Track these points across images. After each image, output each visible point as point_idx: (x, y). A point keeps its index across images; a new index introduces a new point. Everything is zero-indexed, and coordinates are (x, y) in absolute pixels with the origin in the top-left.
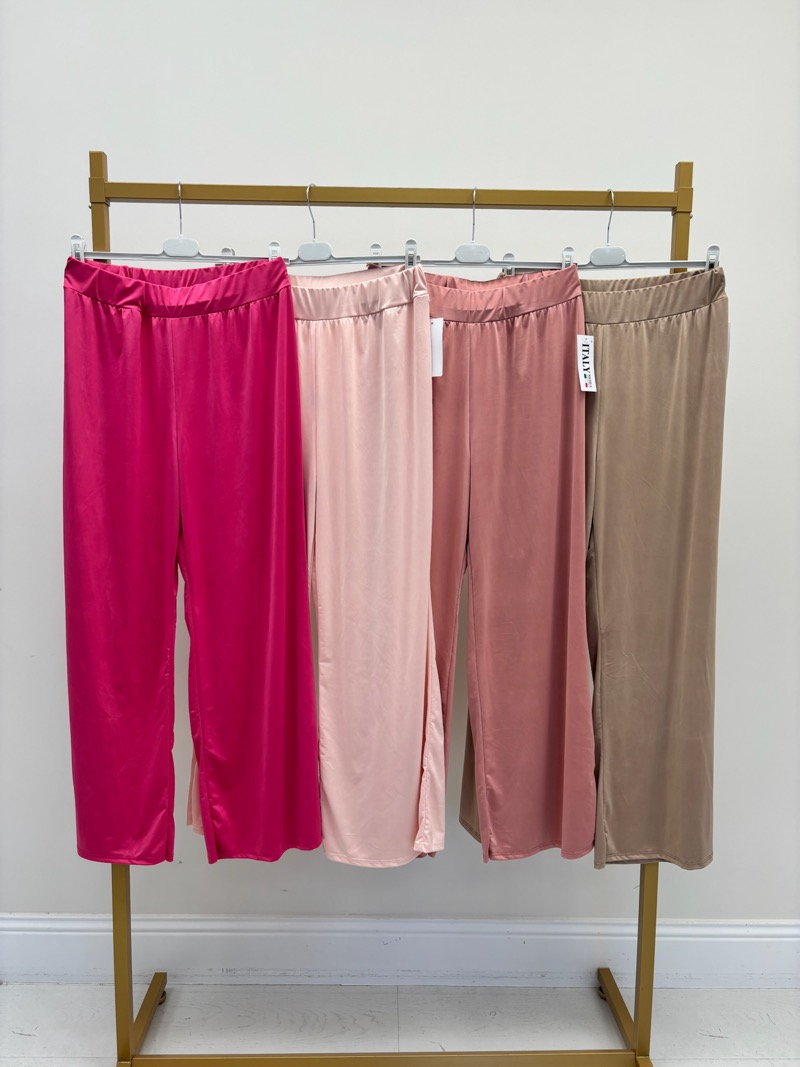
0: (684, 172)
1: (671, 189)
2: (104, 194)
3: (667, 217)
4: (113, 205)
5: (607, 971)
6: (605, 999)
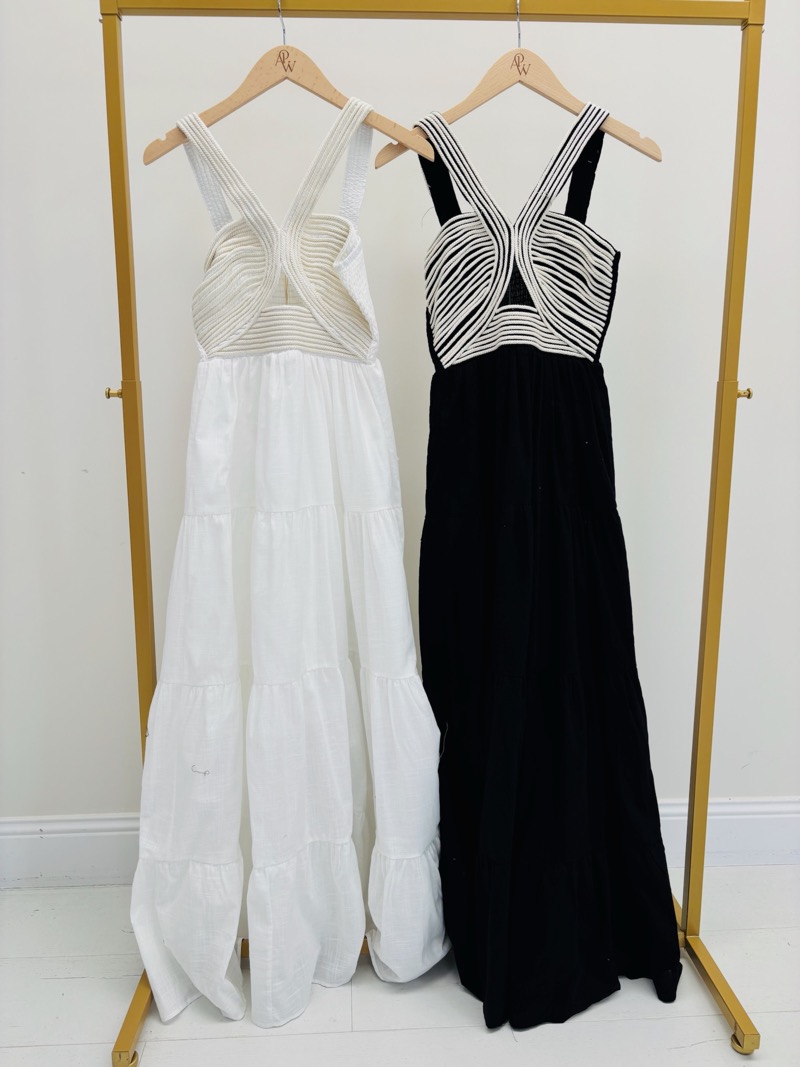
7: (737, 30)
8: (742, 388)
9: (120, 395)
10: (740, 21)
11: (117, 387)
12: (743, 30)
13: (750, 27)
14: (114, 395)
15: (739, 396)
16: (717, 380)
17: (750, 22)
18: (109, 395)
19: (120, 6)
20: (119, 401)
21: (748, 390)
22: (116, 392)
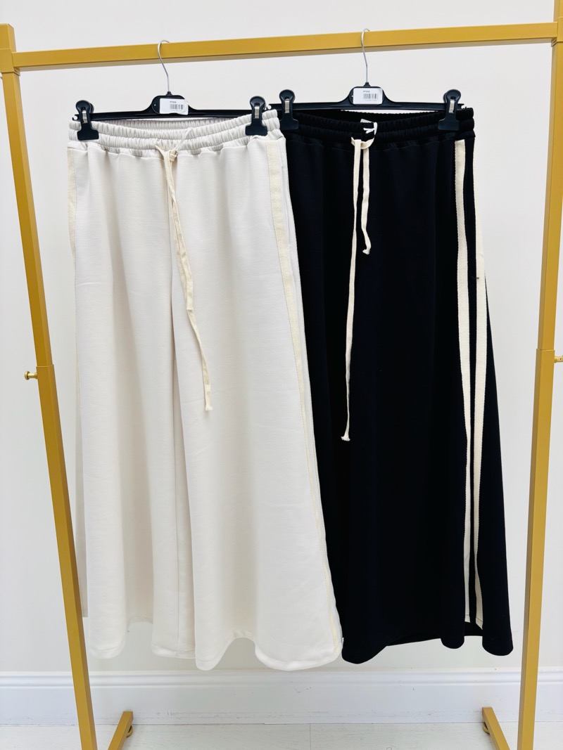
1: (551, 20)
3: (546, 49)
4: (22, 74)
5: (491, 709)
6: (488, 734)
7: (548, 47)
9: (35, 377)
10: (550, 39)
11: (33, 372)
12: (553, 46)
13: (559, 44)
14: (32, 377)
15: (556, 361)
16: (536, 347)
17: (558, 41)
18: (28, 378)
19: (15, 66)
20: (35, 381)
22: (33, 375)
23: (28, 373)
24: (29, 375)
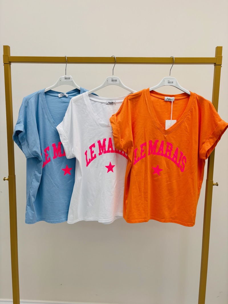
0: (219, 50)
1: (214, 56)
2: (9, 61)
3: (212, 66)
4: (12, 64)
8: (215, 182)
9: (8, 180)
10: (214, 63)
11: (7, 178)
12: (215, 66)
13: (217, 66)
14: (6, 180)
15: (214, 185)
17: (216, 64)
18: (4, 180)
20: (7, 182)
21: (217, 183)
22: (7, 179)
23: (5, 178)
24: (5, 179)
